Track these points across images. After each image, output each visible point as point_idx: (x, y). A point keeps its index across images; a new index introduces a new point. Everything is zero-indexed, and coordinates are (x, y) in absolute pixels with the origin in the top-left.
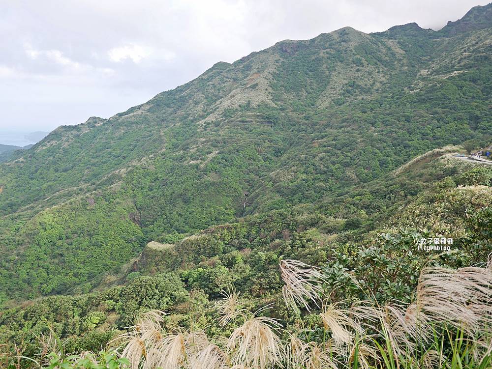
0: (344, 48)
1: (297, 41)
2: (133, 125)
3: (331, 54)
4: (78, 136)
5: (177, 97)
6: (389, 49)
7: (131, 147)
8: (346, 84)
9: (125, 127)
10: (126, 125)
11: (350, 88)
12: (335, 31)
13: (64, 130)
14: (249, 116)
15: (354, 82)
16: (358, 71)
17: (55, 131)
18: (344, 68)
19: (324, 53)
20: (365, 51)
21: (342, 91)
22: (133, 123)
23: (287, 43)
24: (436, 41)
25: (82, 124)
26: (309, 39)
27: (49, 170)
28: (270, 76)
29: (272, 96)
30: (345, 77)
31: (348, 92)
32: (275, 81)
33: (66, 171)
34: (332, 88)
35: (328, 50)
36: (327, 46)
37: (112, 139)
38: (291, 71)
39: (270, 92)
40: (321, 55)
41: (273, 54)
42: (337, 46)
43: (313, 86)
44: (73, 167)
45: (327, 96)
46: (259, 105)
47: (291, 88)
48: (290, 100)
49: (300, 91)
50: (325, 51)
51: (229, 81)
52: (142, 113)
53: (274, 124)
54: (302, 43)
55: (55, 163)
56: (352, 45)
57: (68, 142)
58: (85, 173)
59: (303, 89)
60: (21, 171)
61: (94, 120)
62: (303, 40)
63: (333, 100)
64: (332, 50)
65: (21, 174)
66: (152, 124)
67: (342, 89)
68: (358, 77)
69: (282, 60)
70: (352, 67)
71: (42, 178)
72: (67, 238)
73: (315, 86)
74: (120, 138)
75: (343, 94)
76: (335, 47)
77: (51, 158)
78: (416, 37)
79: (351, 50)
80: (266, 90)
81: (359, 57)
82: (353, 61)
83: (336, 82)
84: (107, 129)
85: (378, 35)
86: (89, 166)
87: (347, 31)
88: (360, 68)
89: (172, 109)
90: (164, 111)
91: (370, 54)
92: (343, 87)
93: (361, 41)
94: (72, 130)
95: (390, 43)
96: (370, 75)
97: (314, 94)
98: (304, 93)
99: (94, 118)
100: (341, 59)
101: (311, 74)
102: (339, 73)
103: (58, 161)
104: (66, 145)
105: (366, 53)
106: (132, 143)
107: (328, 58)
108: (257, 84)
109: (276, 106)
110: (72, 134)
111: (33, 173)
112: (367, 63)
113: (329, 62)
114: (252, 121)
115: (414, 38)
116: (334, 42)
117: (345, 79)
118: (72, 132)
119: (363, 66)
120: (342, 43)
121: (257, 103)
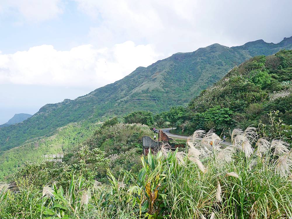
0: (212, 56)
1: (185, 53)
2: (84, 103)
3: (204, 59)
4: (54, 110)
5: (112, 87)
6: (242, 55)
7: (80, 116)
8: (210, 77)
9: (79, 104)
10: (80, 103)
11: (213, 79)
12: (209, 46)
13: (48, 106)
14: (143, 96)
15: (216, 75)
16: (219, 69)
17: (43, 107)
18: (210, 67)
19: (200, 59)
20: (226, 57)
21: (207, 81)
22: (84, 102)
23: (178, 55)
24: (274, 50)
25: (59, 103)
26: (192, 52)
27: (34, 128)
28: (166, 73)
29: (163, 85)
30: (211, 73)
31: (211, 81)
32: (168, 76)
33: (42, 129)
34: (201, 80)
35: (203, 57)
36: (202, 55)
37: (71, 111)
38: (180, 70)
39: (162, 83)
40: (198, 60)
41: (170, 61)
42: (208, 55)
43: (190, 79)
44: (47, 127)
45: (197, 84)
46: (153, 90)
47: (177, 80)
48: (174, 87)
49: (181, 82)
50: (201, 58)
51: (143, 77)
52: (90, 96)
53: (158, 101)
54: (188, 54)
55: (38, 124)
56: (217, 54)
57: (48, 113)
58: (51, 130)
59: (183, 80)
60: (20, 129)
61: (67, 101)
62: (188, 52)
63: (200, 86)
64: (205, 57)
65: (19, 130)
66: (95, 102)
67: (207, 80)
68: (219, 72)
69: (175, 64)
70: (215, 67)
71: (30, 133)
72: (19, 166)
73: (192, 79)
74: (76, 111)
75: (207, 83)
76: (207, 55)
77: (37, 122)
78: (261, 48)
79: (216, 57)
80: (161, 81)
81: (220, 60)
82: (216, 63)
83: (204, 76)
84: (70, 106)
85: (237, 48)
86: (54, 126)
87: (215, 46)
88: (221, 67)
89: (108, 94)
90: (104, 95)
91: (228, 59)
92: (208, 78)
93: (223, 51)
94: (53, 106)
95: (243, 52)
96: (226, 71)
97: (191, 83)
98: (184, 83)
99: (67, 100)
100: (210, 62)
101: (191, 72)
102: (207, 70)
103: (40, 123)
104: (46, 115)
105: (226, 58)
106: (81, 113)
107: (201, 62)
108: (156, 78)
109: (164, 91)
110: (52, 108)
111: (25, 130)
112: (225, 64)
113: (202, 64)
114: (144, 99)
115: (260, 49)
116: (206, 53)
117: (210, 74)
118: (53, 107)
119: (223, 66)
120: (212, 53)
121: (152, 89)
